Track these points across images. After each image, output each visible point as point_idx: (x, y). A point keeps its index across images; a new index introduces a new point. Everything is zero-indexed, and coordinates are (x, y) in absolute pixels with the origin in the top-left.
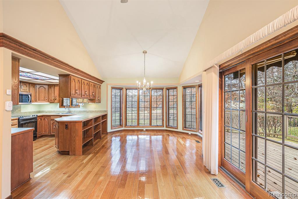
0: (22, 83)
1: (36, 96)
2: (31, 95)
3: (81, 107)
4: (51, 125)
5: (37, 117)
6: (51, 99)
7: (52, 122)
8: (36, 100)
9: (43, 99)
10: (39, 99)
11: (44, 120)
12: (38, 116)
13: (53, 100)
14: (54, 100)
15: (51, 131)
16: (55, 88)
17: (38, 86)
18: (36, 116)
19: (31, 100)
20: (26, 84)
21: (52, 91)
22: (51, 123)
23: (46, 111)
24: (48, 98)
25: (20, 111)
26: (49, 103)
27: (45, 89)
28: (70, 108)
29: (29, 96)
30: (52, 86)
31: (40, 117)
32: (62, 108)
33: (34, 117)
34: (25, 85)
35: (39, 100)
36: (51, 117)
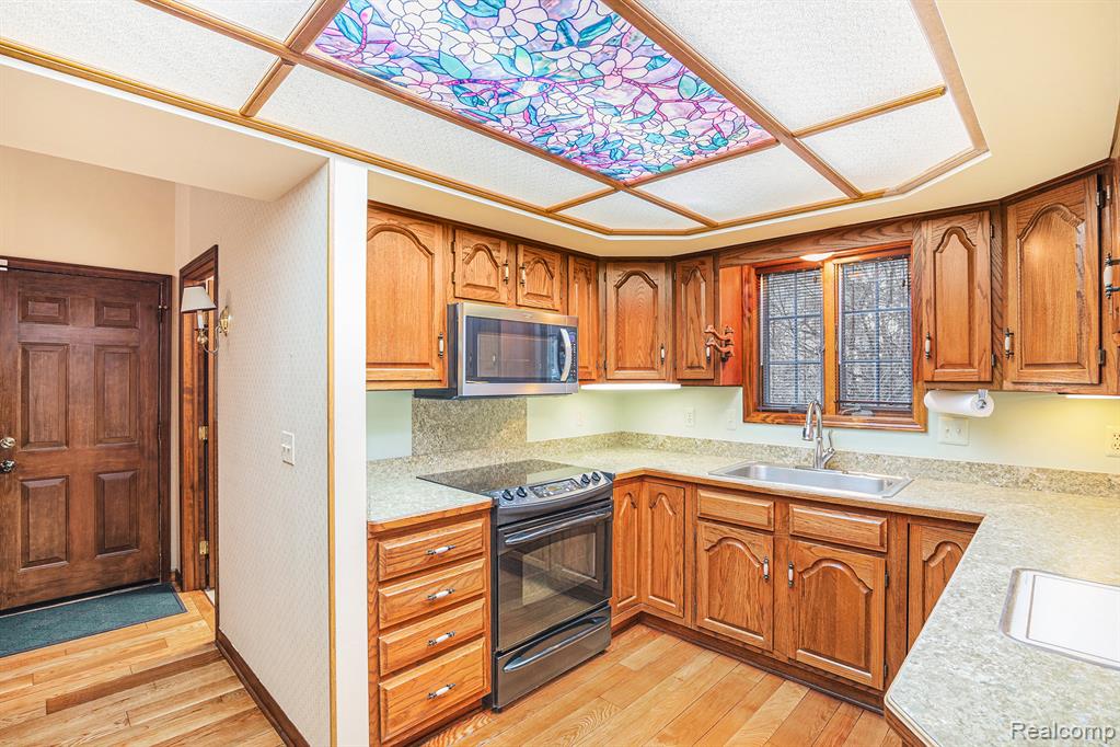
0: (521, 248)
1: (601, 337)
2: (573, 330)
3: (934, 423)
4: (704, 558)
5: (609, 489)
6: (692, 356)
7: (707, 534)
8: (601, 363)
9: (640, 357)
10: (618, 360)
11: (653, 506)
12: (615, 482)
13: (704, 364)
14: (716, 369)
15: (703, 607)
16: (716, 281)
17: (614, 276)
18: (603, 482)
19: (573, 368)
20: (546, 256)
21: (698, 302)
22: (703, 545)
23: (655, 438)
24: (670, 348)
25: (522, 432)
26: (678, 386)
27: (654, 287)
28: (836, 433)
29: (560, 339)
30: (695, 263)
31: (627, 488)
32: (764, 421)
33: (591, 487)
34: (540, 268)
35: (618, 369)
36: (703, 493)
